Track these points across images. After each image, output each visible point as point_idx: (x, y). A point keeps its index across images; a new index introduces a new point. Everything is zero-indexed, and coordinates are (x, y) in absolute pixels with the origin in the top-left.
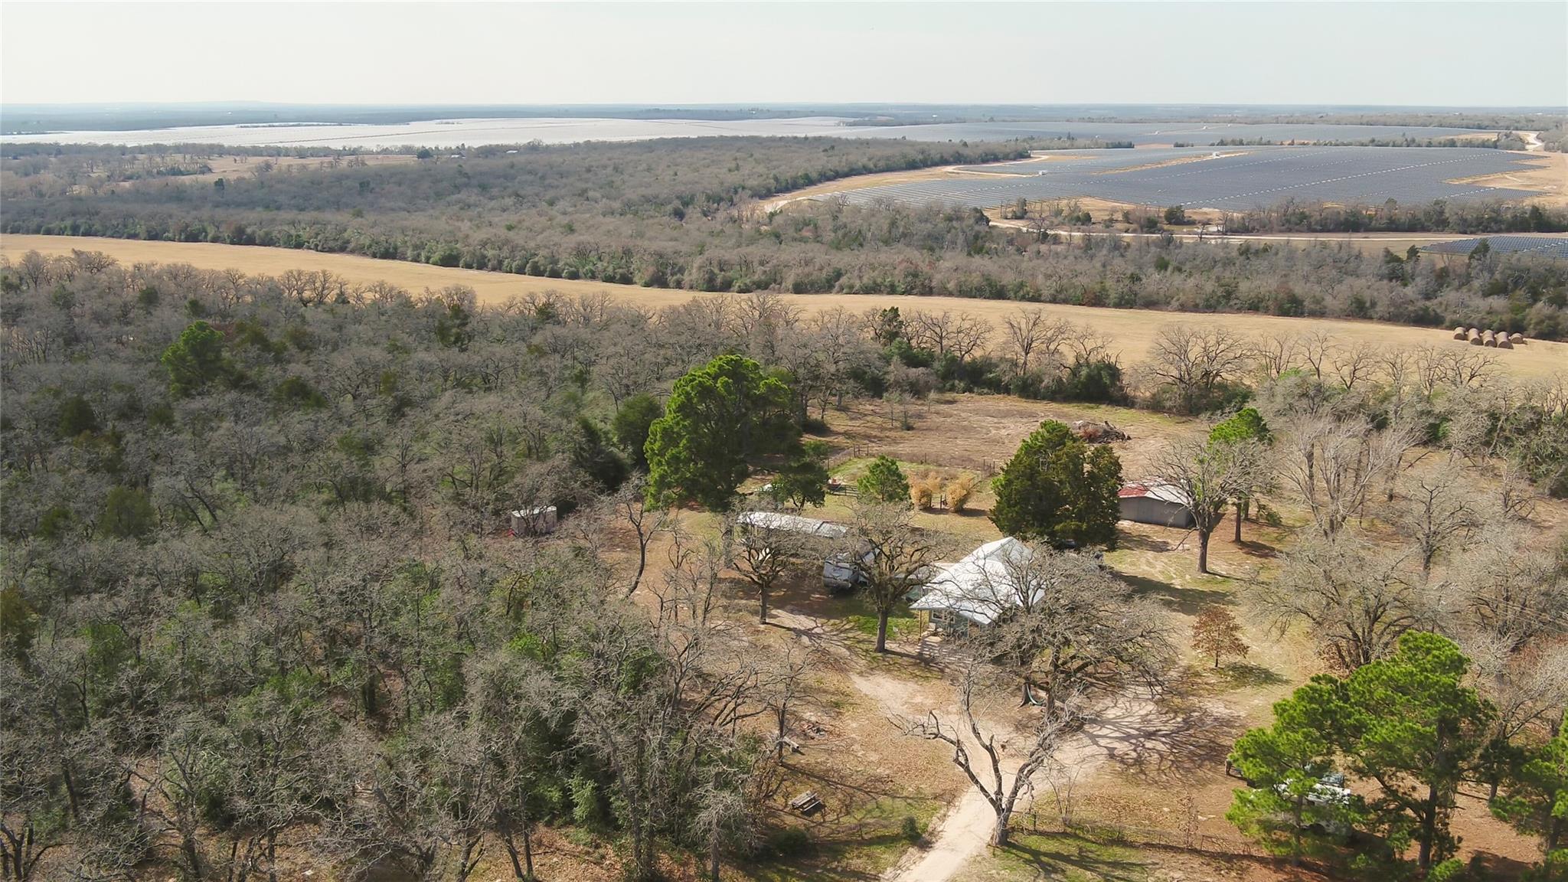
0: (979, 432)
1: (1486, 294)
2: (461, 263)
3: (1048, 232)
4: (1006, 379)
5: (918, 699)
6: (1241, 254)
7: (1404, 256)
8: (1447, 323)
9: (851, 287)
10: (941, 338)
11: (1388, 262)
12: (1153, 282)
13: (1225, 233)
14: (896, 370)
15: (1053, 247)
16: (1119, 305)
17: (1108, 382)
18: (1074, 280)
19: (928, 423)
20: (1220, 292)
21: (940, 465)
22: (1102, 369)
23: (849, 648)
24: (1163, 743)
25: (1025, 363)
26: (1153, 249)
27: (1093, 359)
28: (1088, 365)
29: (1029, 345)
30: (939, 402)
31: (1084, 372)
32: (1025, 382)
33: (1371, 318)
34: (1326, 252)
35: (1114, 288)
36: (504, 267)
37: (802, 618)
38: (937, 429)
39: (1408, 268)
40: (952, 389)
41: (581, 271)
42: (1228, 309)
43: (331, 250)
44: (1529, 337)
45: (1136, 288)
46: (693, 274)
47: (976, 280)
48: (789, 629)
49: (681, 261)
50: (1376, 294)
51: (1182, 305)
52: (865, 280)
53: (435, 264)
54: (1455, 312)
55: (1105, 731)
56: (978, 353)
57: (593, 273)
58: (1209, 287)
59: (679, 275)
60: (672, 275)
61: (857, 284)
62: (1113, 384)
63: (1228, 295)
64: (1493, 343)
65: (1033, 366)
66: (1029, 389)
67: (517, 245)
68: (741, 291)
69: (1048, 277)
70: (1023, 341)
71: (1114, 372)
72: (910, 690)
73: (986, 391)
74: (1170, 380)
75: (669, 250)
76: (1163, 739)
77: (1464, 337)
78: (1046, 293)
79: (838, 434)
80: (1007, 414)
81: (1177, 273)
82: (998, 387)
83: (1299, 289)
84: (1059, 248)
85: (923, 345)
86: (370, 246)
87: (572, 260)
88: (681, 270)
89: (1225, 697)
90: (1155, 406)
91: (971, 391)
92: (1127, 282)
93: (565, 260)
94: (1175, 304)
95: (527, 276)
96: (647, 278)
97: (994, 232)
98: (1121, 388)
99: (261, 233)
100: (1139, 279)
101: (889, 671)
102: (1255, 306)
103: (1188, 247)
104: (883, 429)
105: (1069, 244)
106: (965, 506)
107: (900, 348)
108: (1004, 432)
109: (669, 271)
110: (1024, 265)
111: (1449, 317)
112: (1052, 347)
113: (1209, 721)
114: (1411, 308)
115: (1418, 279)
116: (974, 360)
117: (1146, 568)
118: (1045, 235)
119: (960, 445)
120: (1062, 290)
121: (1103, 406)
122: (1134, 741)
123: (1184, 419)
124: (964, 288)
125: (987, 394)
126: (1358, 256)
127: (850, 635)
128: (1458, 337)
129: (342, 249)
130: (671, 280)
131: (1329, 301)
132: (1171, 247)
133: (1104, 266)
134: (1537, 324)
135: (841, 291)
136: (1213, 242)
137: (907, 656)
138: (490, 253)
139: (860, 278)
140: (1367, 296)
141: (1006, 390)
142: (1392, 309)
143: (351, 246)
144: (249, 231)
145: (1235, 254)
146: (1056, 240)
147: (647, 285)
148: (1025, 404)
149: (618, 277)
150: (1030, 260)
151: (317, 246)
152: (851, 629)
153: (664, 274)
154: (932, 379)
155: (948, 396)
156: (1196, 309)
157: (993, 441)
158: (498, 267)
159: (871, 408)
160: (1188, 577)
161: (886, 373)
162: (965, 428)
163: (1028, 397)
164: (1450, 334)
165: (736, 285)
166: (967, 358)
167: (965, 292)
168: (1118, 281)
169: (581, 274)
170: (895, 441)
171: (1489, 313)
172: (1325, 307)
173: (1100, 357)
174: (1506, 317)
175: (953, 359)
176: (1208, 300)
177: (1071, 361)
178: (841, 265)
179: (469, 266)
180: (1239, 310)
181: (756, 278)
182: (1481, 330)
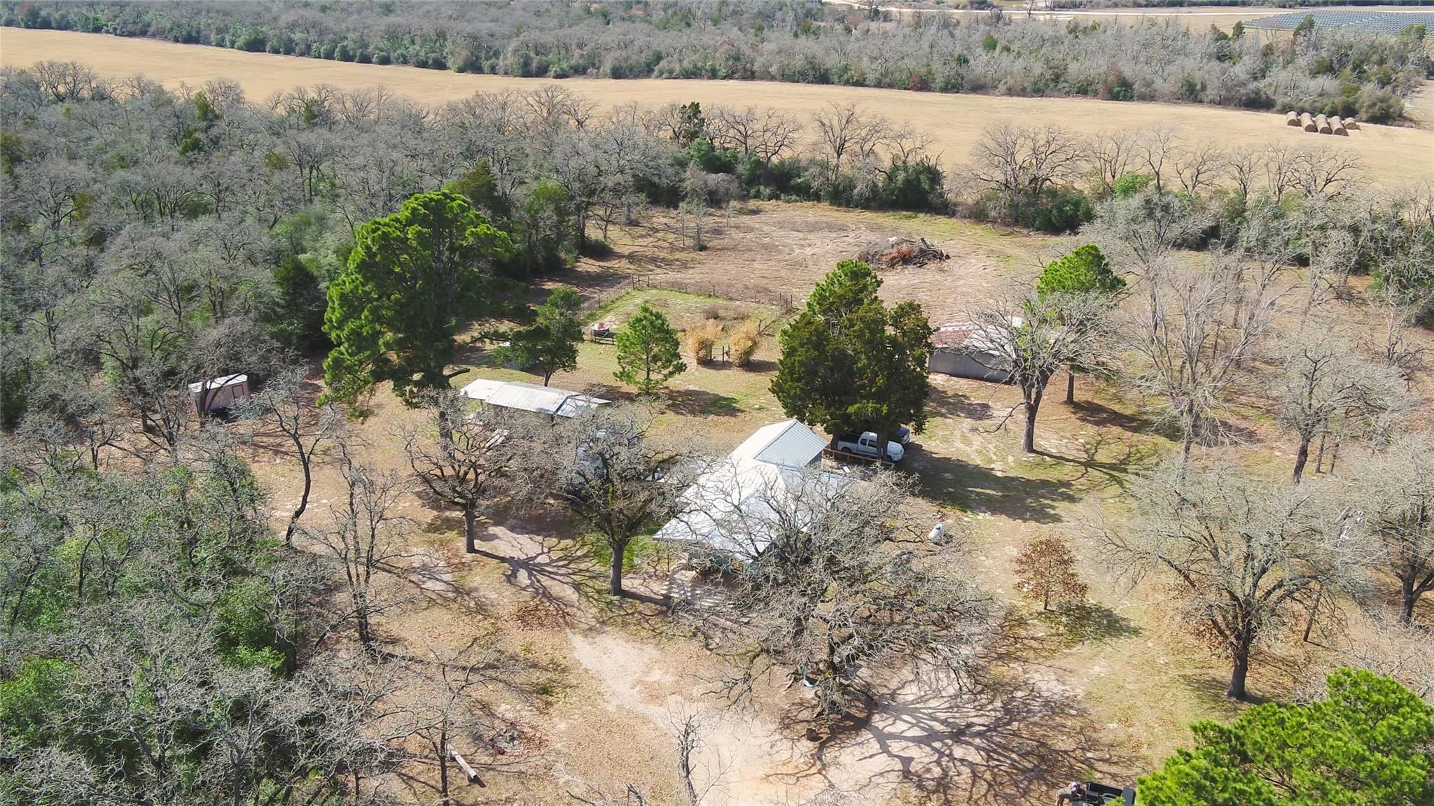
0: (781, 252)
1: (1315, 73)
2: (268, 48)
3: (880, 8)
4: (815, 184)
5: (656, 675)
6: (1070, 32)
7: (1230, 32)
8: (1278, 107)
9: (671, 72)
10: (746, 137)
11: (1217, 40)
12: (980, 63)
13: (1052, 9)
14: (694, 177)
15: (883, 24)
16: (945, 90)
17: (927, 187)
18: (900, 63)
19: (726, 242)
20: (1049, 74)
21: (731, 299)
22: (920, 173)
23: (577, 587)
24: (978, 748)
25: (837, 166)
26: (982, 27)
27: (911, 162)
28: (906, 169)
29: (842, 146)
30: (741, 212)
31: (901, 176)
32: (836, 187)
33: (1201, 102)
34: (1154, 30)
35: (941, 72)
36: (312, 53)
37: (524, 539)
38: (734, 248)
39: (1236, 46)
40: (757, 196)
41: (393, 55)
42: (1056, 93)
43: (131, 34)
44: (1360, 121)
45: (963, 71)
46: (508, 58)
47: (799, 63)
48: (503, 560)
49: (497, 44)
50: (1207, 76)
51: (1009, 89)
52: (686, 64)
53: (240, 49)
54: (1286, 94)
55: (900, 727)
56: (786, 154)
57: (404, 57)
58: (1038, 68)
59: (493, 60)
60: (487, 59)
61: (677, 68)
62: (932, 189)
63: (1057, 78)
64: (1327, 131)
65: (845, 170)
66: (841, 196)
67: (326, 28)
68: (558, 76)
69: (873, 59)
70: (835, 141)
71: (934, 176)
72: (646, 660)
73: (794, 197)
74: (994, 185)
75: (484, 32)
76: (977, 741)
77: (1297, 123)
78: (871, 77)
79: (621, 256)
80: (814, 228)
81: (1005, 53)
82: (807, 193)
83: (1128, 71)
84: (889, 26)
85: (727, 145)
86: (172, 29)
87: (384, 44)
88: (496, 54)
89: (1057, 663)
90: (978, 215)
91: (778, 198)
92: (954, 64)
93: (376, 43)
94: (1002, 88)
95: (336, 62)
96: (460, 62)
97: (826, 10)
98: (941, 195)
99: (57, 16)
100: (966, 61)
101: (625, 624)
102: (1084, 90)
103: (1017, 24)
104: (673, 249)
105: (899, 22)
106: (752, 358)
107: (699, 150)
108: (808, 251)
109: (483, 56)
110: (850, 47)
111: (1280, 100)
112: (866, 148)
113: (1036, 705)
114: (1243, 91)
115: (1246, 58)
116: (782, 163)
117: (961, 446)
118: (877, 12)
119: (758, 270)
120: (887, 73)
121: (921, 215)
122: (937, 745)
123: (1010, 230)
124: (787, 72)
125: (796, 201)
126: (1186, 34)
127: (582, 566)
128: (1292, 123)
129: (143, 33)
130: (486, 65)
131: (1159, 84)
132: (1000, 25)
133: (932, 46)
134: (1370, 107)
135: (660, 76)
136: (1042, 18)
137: (650, 600)
138: (298, 36)
139: (680, 61)
140: (1198, 78)
141: (817, 197)
142: (1224, 92)
143: (152, 29)
144: (43, 13)
145: (1063, 32)
146: (887, 17)
147: (461, 70)
148: (836, 214)
149: (430, 62)
150: (858, 40)
151: (115, 29)
152: (585, 556)
153: (478, 58)
154: (734, 187)
155: (752, 204)
156: (1023, 92)
157: (796, 263)
158: (306, 52)
159: (665, 220)
160: (1011, 459)
161: (682, 181)
162: (766, 247)
163: (840, 205)
164: (1283, 119)
165: (553, 69)
166: (775, 160)
167: (789, 76)
168: (945, 64)
169: (392, 59)
170: (685, 265)
171: (1321, 95)
172: (1155, 91)
173: (918, 159)
174: (1339, 101)
175: (758, 163)
176: (1036, 84)
177: (887, 164)
178: (662, 48)
179: (276, 51)
180: (1068, 94)
181: (573, 62)
182: (1313, 114)
